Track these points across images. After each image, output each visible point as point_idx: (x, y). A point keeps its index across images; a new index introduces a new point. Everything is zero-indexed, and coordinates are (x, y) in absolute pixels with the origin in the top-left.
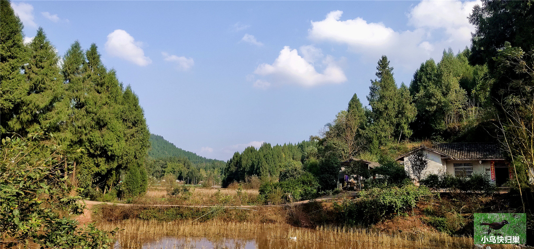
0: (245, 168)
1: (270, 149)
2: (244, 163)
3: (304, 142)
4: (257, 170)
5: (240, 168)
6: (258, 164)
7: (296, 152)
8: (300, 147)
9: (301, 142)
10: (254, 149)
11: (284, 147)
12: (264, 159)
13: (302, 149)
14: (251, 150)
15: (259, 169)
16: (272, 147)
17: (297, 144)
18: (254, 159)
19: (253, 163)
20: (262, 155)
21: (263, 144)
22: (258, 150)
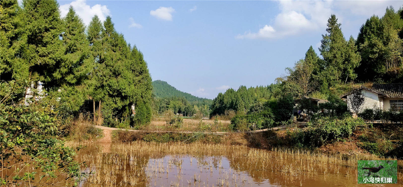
0: (226, 105)
1: (246, 91)
2: (225, 101)
3: (272, 85)
4: (235, 106)
5: (223, 105)
6: (236, 102)
7: (266, 93)
8: (269, 89)
9: (269, 85)
10: (233, 90)
11: (256, 89)
12: (240, 98)
13: (270, 90)
14: (230, 91)
15: (237, 106)
16: (247, 88)
17: (266, 86)
18: (233, 98)
19: (232, 101)
20: (239, 94)
21: (240, 87)
22: (236, 91)
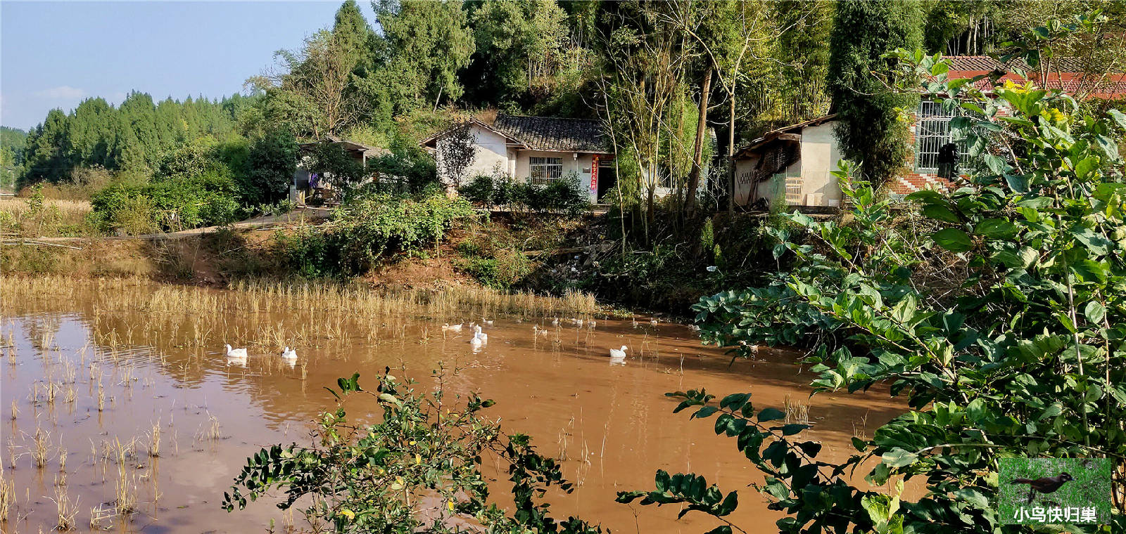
0: (79, 152)
1: (150, 108)
2: (76, 139)
3: (236, 97)
4: (112, 155)
5: (66, 149)
6: (117, 142)
7: (216, 119)
8: (227, 108)
9: (229, 96)
10: (105, 104)
11: (185, 105)
12: (130, 131)
13: (232, 114)
14: (95, 107)
15: (119, 155)
16: (156, 102)
17: (220, 101)
18: (106, 131)
19: (102, 139)
20: (126, 121)
21: (130, 95)
22: (117, 107)
